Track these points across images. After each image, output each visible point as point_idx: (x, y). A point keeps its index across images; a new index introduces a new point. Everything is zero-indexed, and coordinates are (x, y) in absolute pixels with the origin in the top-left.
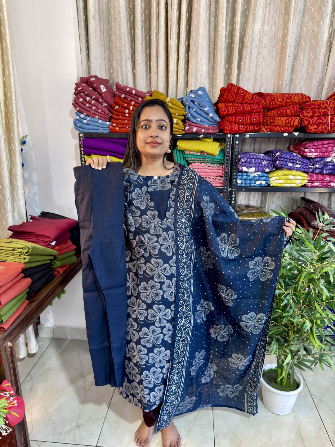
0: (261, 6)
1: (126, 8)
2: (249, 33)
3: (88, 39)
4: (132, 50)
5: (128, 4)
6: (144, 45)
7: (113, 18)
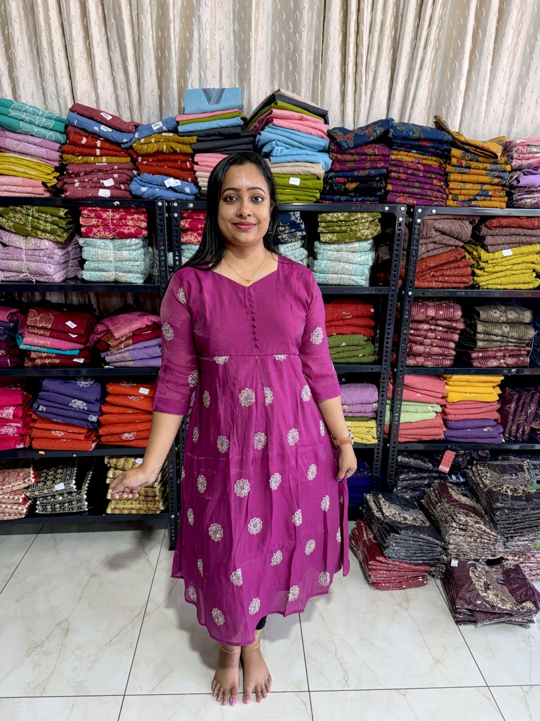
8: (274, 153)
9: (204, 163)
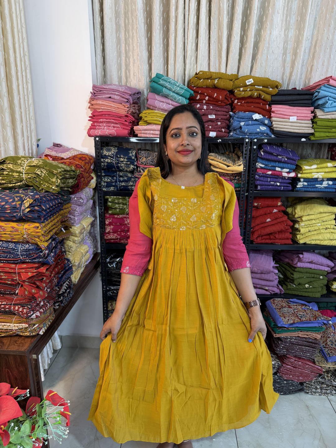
0: (278, 13)
1: (144, 10)
2: (266, 39)
3: (104, 41)
4: (148, 53)
5: (145, 6)
6: (161, 48)
7: (131, 21)
8: (327, 105)
9: (279, 112)
